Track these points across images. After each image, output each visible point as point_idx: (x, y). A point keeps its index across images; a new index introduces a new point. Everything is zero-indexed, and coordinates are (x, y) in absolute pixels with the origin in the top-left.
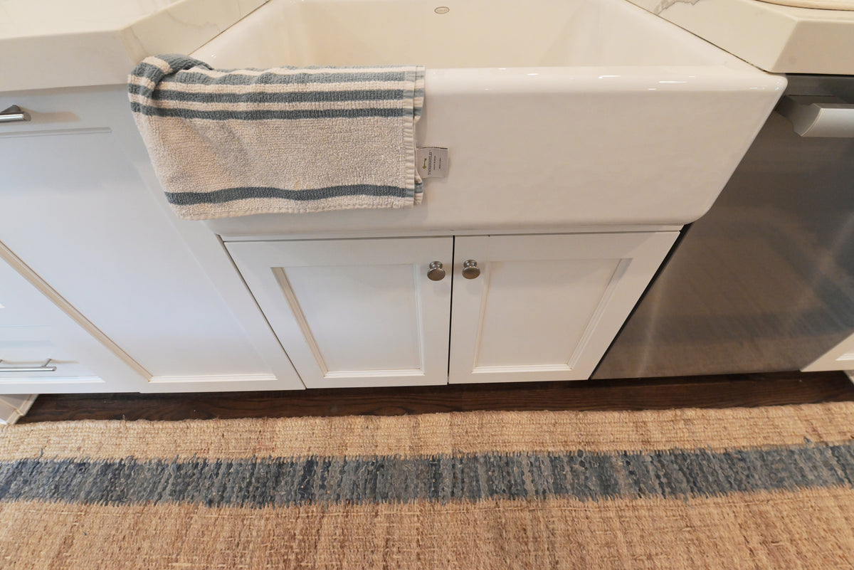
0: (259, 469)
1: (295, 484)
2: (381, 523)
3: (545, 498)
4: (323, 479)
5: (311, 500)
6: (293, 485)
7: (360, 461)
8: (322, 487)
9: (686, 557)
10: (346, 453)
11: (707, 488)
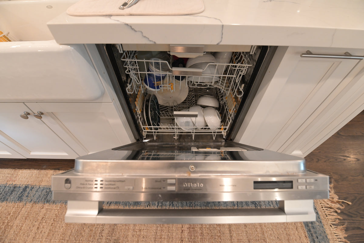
0: (7, 188)
1: (18, 195)
2: (43, 211)
3: (110, 205)
4: (29, 193)
5: (21, 201)
6: (17, 195)
7: (45, 187)
8: (27, 196)
9: (154, 231)
10: (41, 184)
11: (176, 205)
